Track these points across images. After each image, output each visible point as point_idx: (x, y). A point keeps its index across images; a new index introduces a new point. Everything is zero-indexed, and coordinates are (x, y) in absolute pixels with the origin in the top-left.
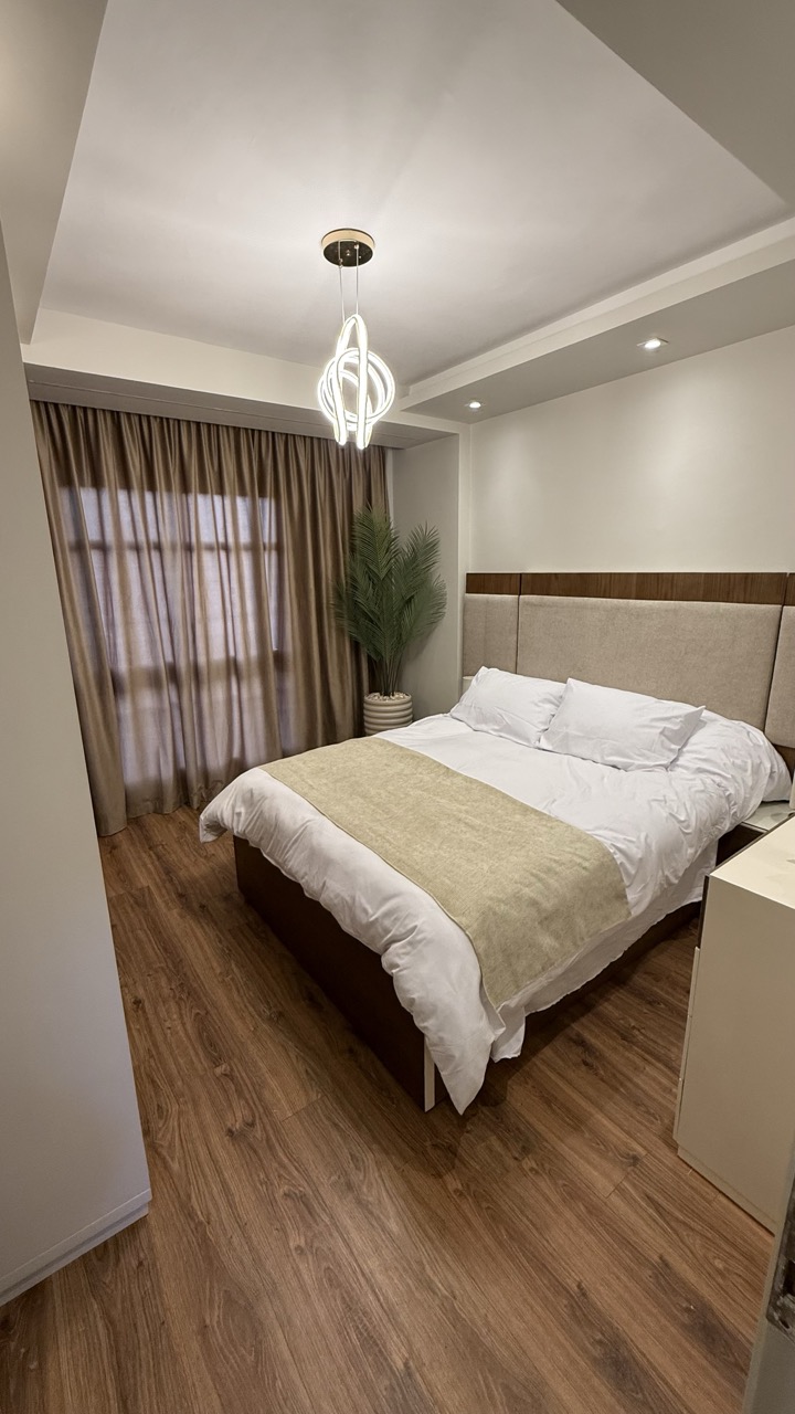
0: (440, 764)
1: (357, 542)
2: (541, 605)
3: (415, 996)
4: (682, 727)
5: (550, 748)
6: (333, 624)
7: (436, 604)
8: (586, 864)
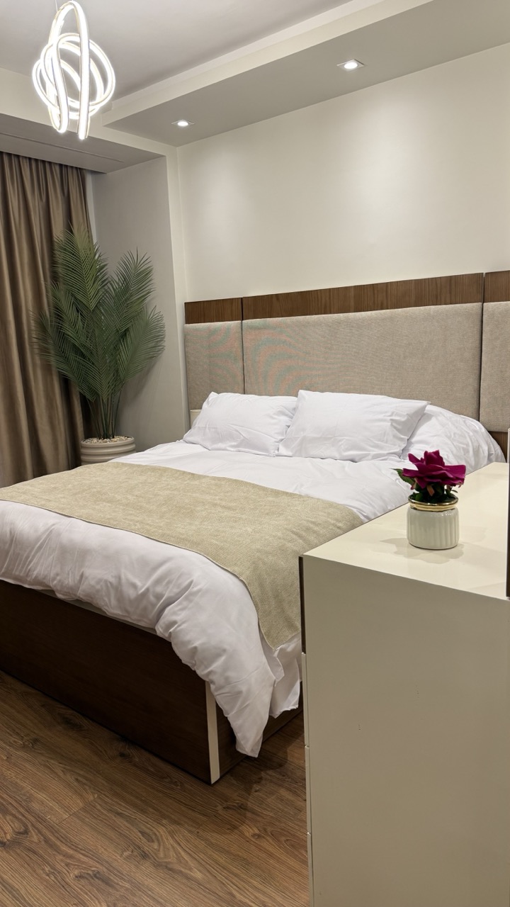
0: (184, 472)
1: (60, 270)
2: (265, 327)
3: (197, 644)
4: (408, 420)
5: (290, 454)
6: (38, 362)
7: (154, 336)
8: (340, 525)
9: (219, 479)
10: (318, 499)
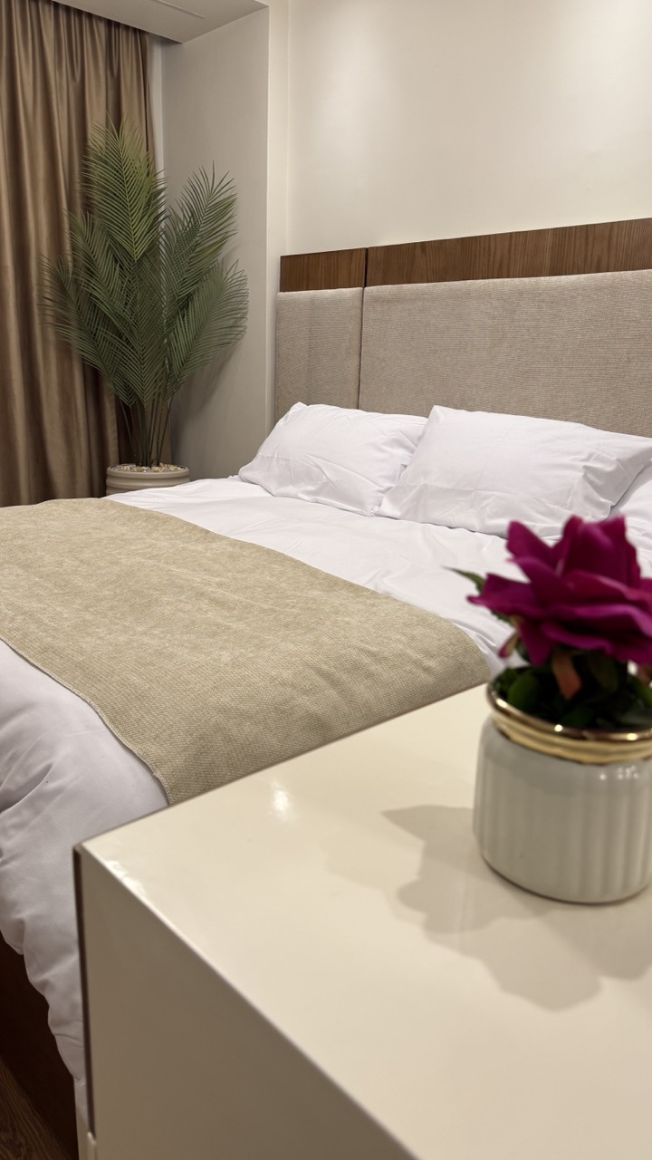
2: (398, 300)
4: (617, 470)
9: (243, 545)
10: (404, 604)
